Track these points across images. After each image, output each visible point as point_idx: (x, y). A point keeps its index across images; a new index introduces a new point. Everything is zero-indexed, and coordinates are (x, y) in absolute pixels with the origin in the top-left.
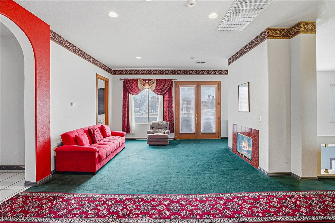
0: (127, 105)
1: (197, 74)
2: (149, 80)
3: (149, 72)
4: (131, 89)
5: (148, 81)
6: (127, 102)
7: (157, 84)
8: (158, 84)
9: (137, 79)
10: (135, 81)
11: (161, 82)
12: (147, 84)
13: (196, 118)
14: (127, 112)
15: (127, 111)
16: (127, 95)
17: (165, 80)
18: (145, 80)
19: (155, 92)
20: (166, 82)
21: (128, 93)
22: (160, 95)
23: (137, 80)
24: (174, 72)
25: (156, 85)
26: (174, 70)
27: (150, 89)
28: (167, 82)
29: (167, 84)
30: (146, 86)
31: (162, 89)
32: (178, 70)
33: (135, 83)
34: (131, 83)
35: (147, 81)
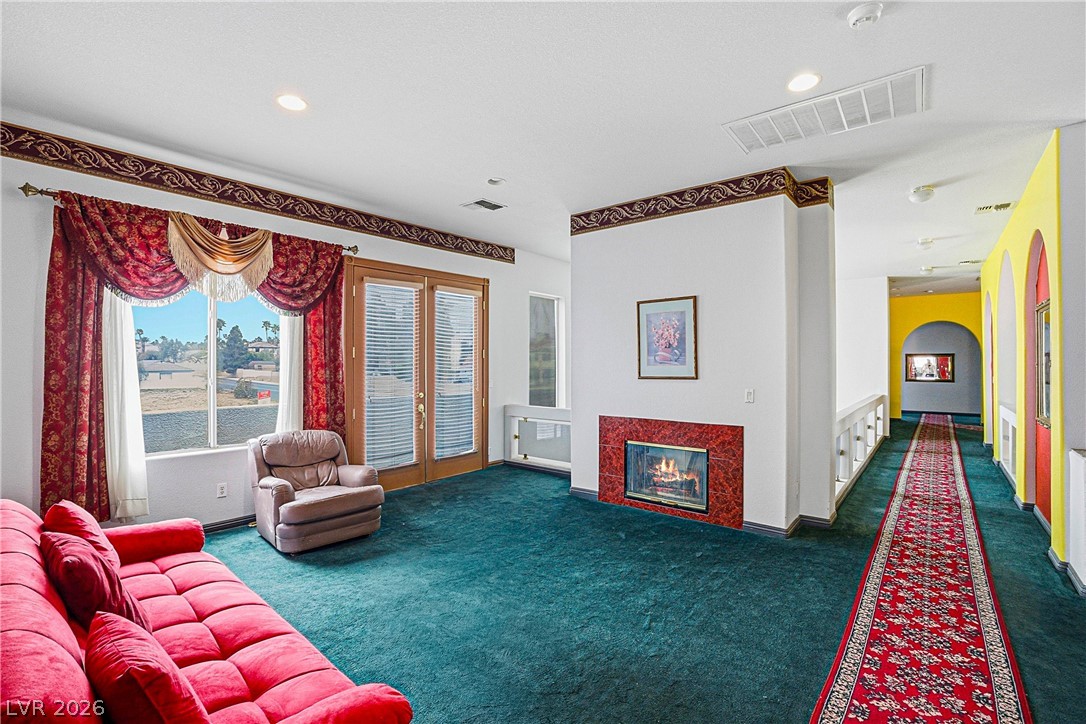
0: (88, 357)
1: (424, 242)
2: (235, 231)
3: (227, 191)
4: (120, 263)
5: (228, 232)
6: (90, 337)
7: (275, 258)
8: (281, 259)
9: (167, 213)
10: (147, 218)
11: (294, 251)
12: (226, 249)
13: (421, 406)
14: (87, 398)
15: (87, 388)
16: (93, 297)
17: (314, 243)
18: (213, 226)
19: (266, 296)
20: (316, 255)
21: (94, 285)
22: (291, 308)
23: (161, 217)
24: (341, 217)
25: (271, 264)
26: (346, 210)
27: (238, 275)
28: (324, 257)
29: (322, 263)
30: (220, 259)
31: (302, 282)
32: (359, 214)
33: (147, 230)
34: (123, 230)
35: (224, 235)
